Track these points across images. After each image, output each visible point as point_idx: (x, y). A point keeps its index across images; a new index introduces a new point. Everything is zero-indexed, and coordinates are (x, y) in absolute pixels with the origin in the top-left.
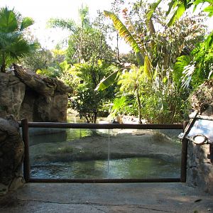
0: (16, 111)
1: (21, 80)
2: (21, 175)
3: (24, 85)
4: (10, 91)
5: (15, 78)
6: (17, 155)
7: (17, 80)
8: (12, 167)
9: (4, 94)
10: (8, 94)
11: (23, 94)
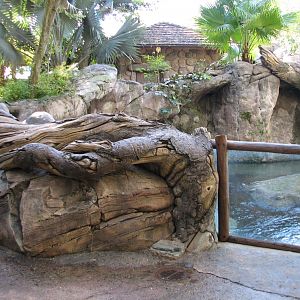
0: (264, 120)
1: (272, 72)
2: (209, 228)
3: (276, 80)
4: (254, 89)
5: (262, 69)
6: (203, 196)
7: (265, 72)
8: (194, 215)
9: (244, 95)
10: (252, 95)
11: (277, 94)
